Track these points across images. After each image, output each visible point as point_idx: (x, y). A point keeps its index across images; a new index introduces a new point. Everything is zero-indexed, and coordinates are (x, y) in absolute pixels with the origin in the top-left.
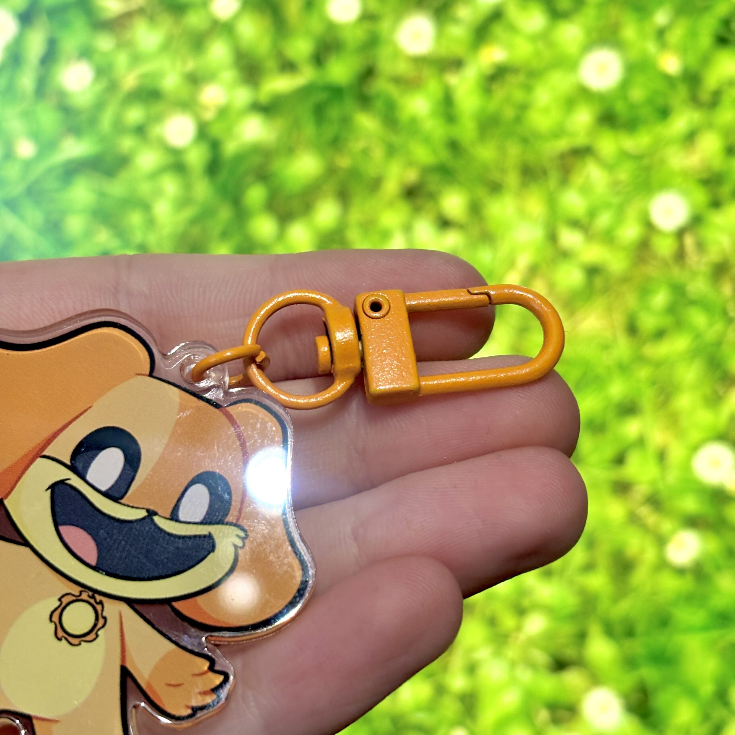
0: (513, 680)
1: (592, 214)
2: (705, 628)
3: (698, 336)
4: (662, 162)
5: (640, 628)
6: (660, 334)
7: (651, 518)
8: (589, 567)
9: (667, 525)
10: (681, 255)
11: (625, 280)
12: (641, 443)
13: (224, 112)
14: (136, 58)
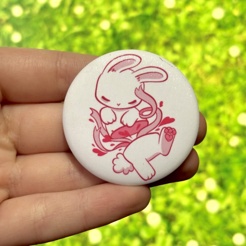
6: (230, 84)
7: (225, 133)
8: (208, 145)
9: (229, 135)
10: (237, 63)
11: (222, 70)
12: (224, 113)
13: (118, 21)
14: (95, 6)
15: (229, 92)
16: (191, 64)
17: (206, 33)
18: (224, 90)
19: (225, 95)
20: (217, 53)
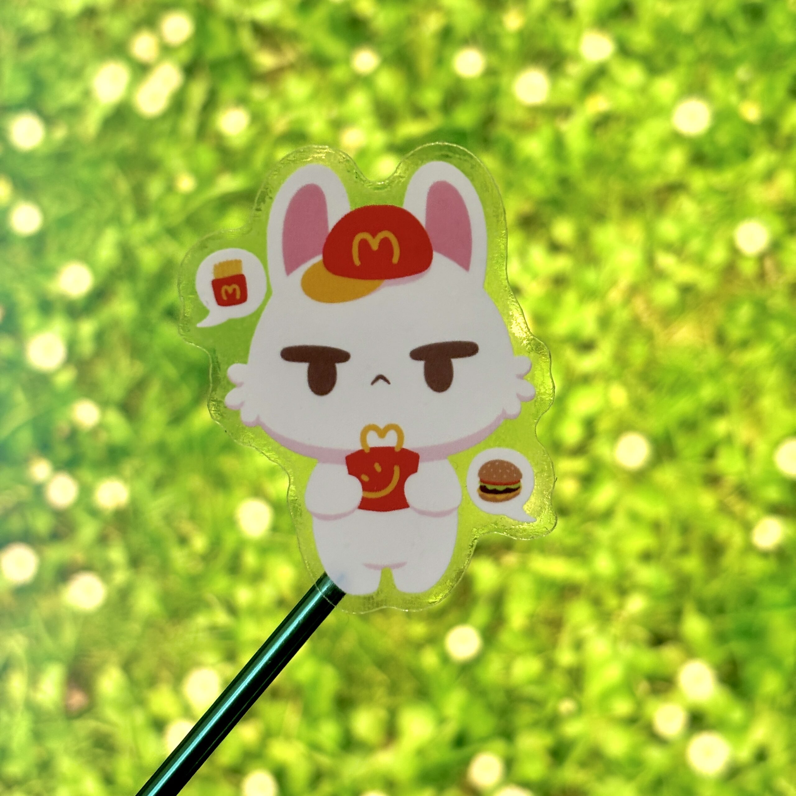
0: (616, 655)
1: (684, 241)
3: (777, 345)
4: (745, 197)
5: (730, 605)
6: (745, 344)
7: (738, 507)
8: (684, 551)
9: (752, 513)
10: (762, 276)
11: (714, 297)
12: (729, 439)
13: (363, 153)
14: (286, 106)
15: (743, 371)
16: (613, 283)
17: (657, 181)
18: (726, 365)
19: (730, 379)
20: (695, 245)
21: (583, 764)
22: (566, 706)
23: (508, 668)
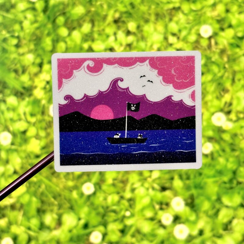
0: (148, 195)
1: (180, 31)
2: (214, 176)
3: (215, 75)
4: (205, 13)
5: (192, 177)
21: (133, 236)
22: (128, 214)
23: (105, 199)
